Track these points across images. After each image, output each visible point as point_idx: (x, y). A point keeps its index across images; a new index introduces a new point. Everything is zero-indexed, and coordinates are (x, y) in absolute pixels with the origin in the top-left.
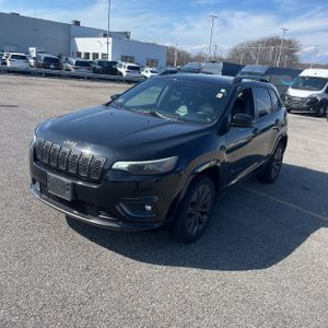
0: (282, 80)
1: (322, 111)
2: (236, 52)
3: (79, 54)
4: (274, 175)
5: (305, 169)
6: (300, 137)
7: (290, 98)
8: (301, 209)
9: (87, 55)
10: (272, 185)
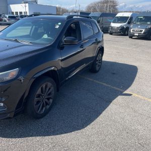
0: (108, 19)
1: (126, 33)
2: (89, 8)
3: (13, 13)
4: (97, 68)
5: (115, 63)
6: (115, 46)
7: (112, 28)
8: (110, 86)
9: (17, 13)
10: (97, 74)
